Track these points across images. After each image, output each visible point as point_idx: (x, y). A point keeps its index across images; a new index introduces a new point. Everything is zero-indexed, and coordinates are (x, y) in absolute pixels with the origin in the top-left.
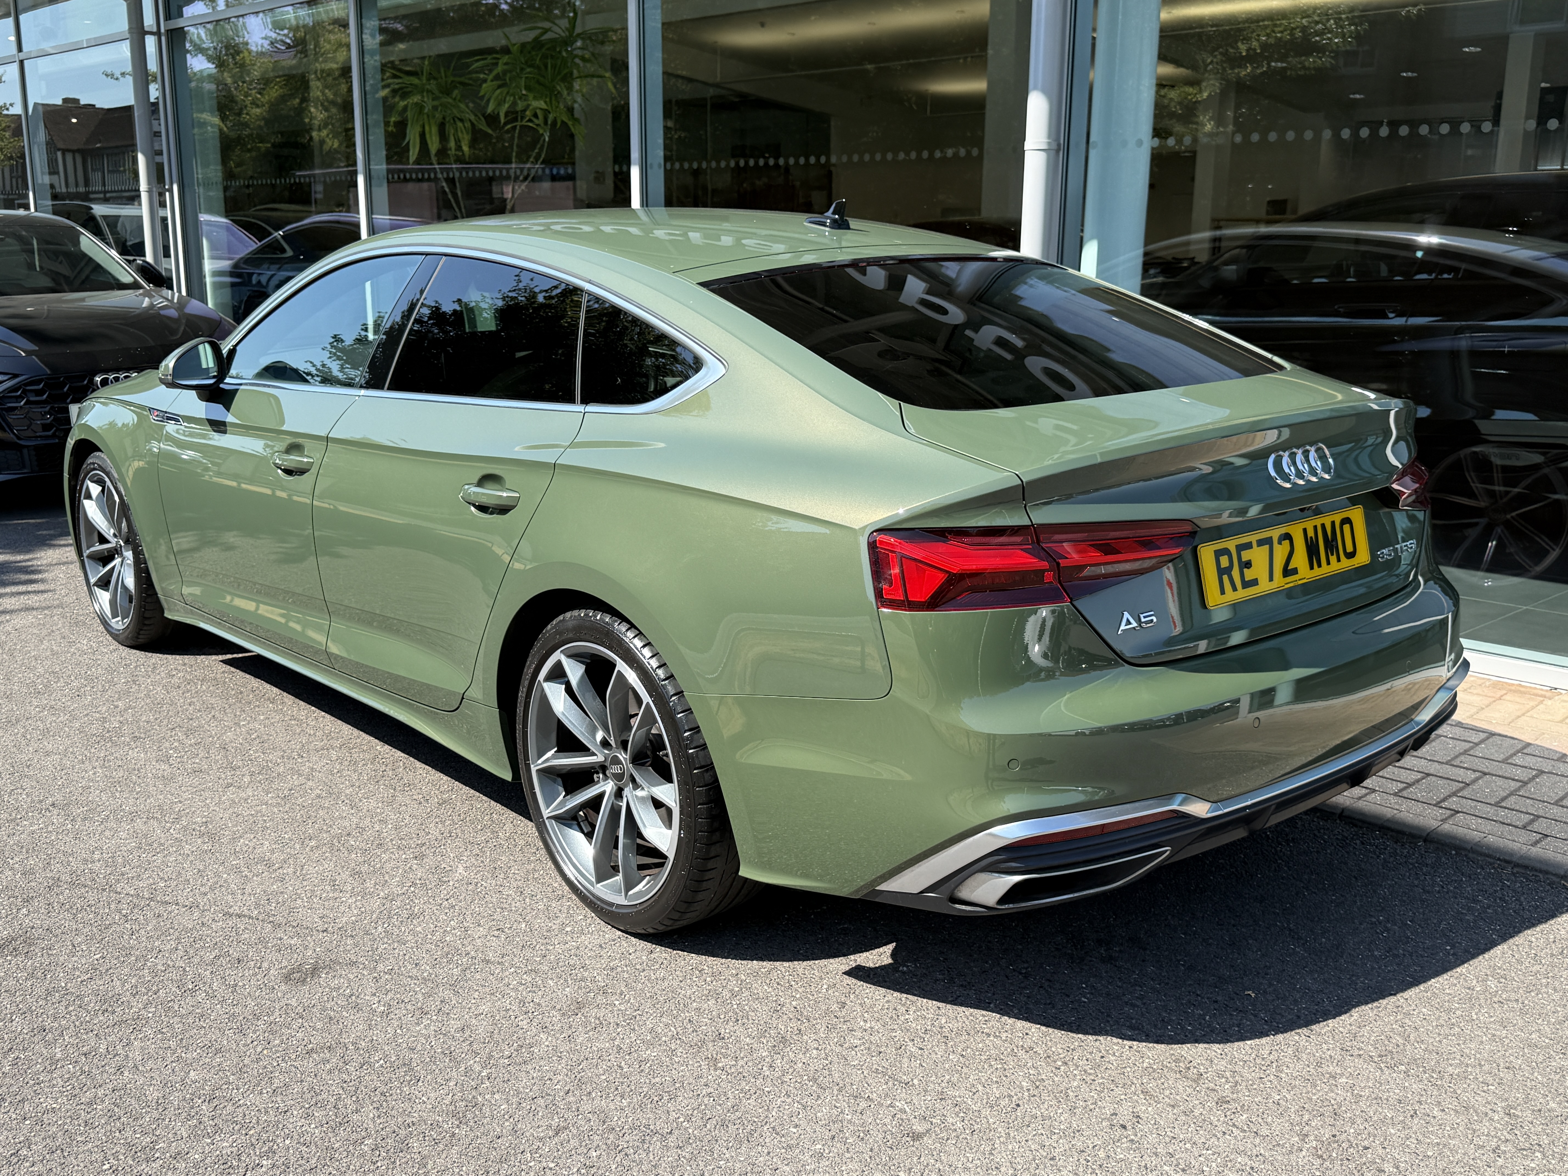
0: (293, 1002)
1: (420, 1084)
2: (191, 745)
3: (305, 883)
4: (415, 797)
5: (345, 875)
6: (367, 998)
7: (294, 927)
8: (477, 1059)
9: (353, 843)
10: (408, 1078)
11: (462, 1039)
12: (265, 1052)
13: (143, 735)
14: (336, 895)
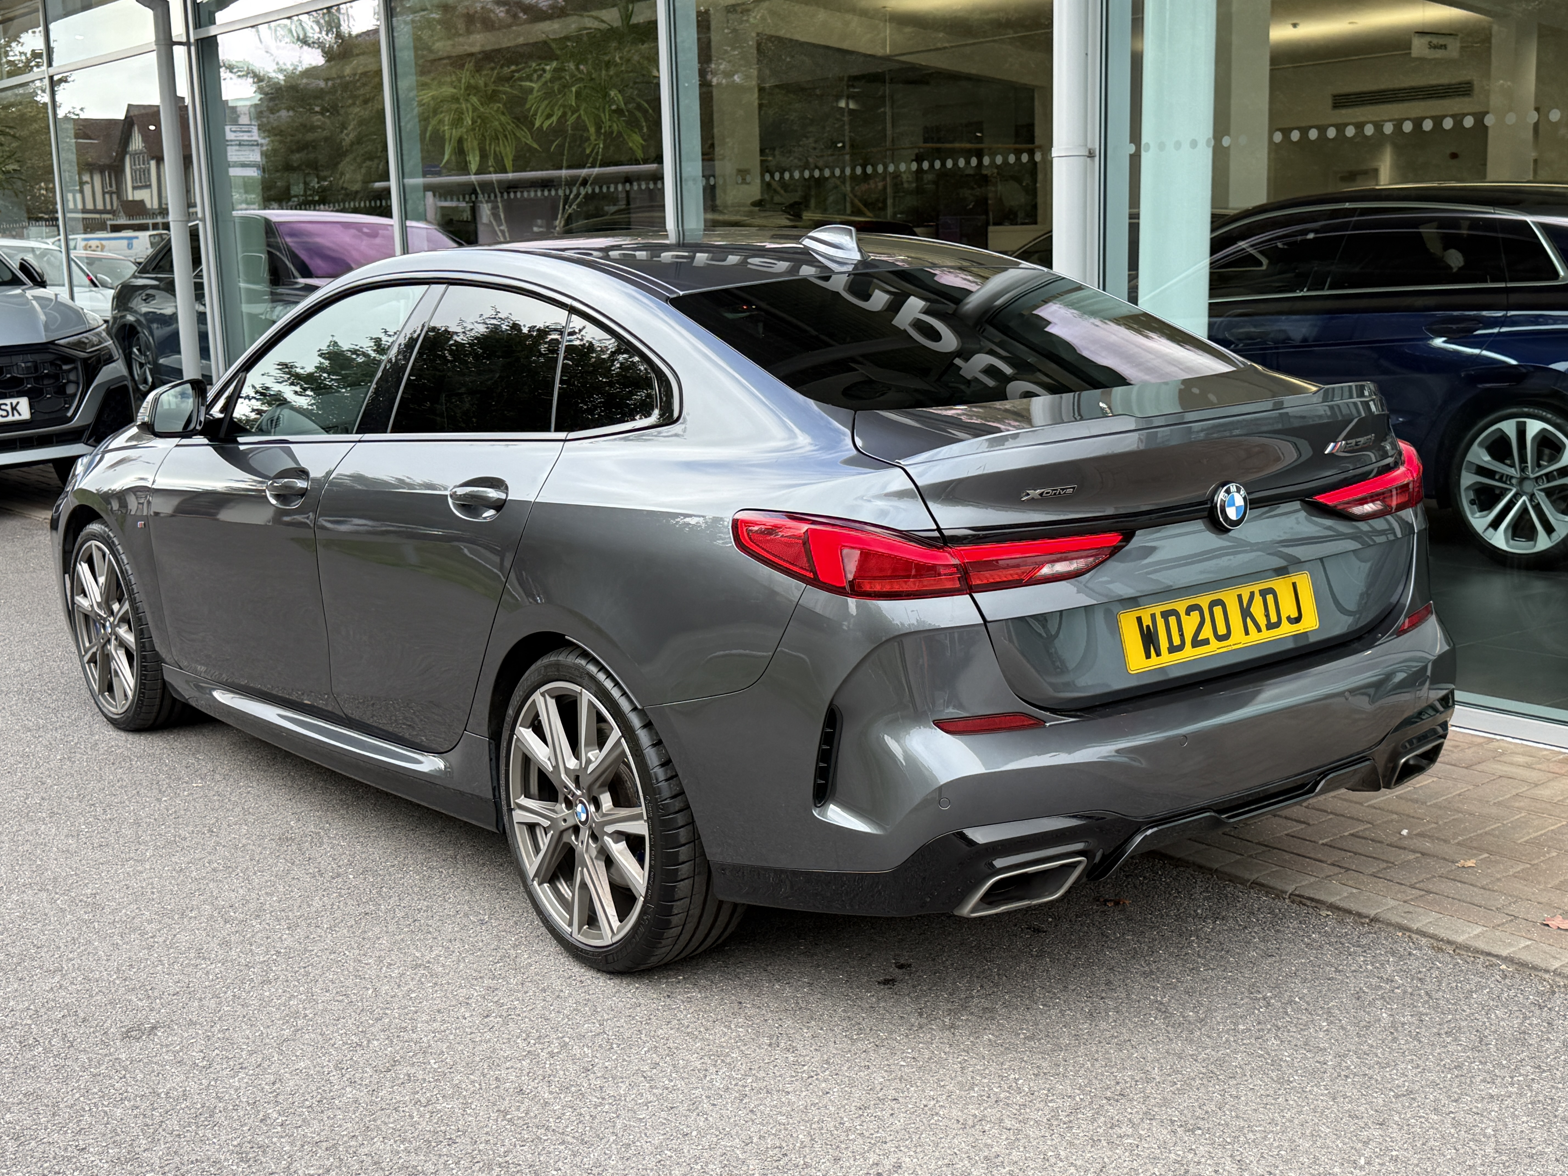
0: (123, 1056)
1: (216, 1128)
2: (105, 820)
3: (172, 950)
4: (311, 871)
5: (214, 945)
6: (194, 1054)
7: (146, 991)
8: (277, 1108)
9: (232, 914)
10: (206, 1123)
11: (270, 1091)
12: (82, 1099)
13: (60, 811)
14: (198, 961)
